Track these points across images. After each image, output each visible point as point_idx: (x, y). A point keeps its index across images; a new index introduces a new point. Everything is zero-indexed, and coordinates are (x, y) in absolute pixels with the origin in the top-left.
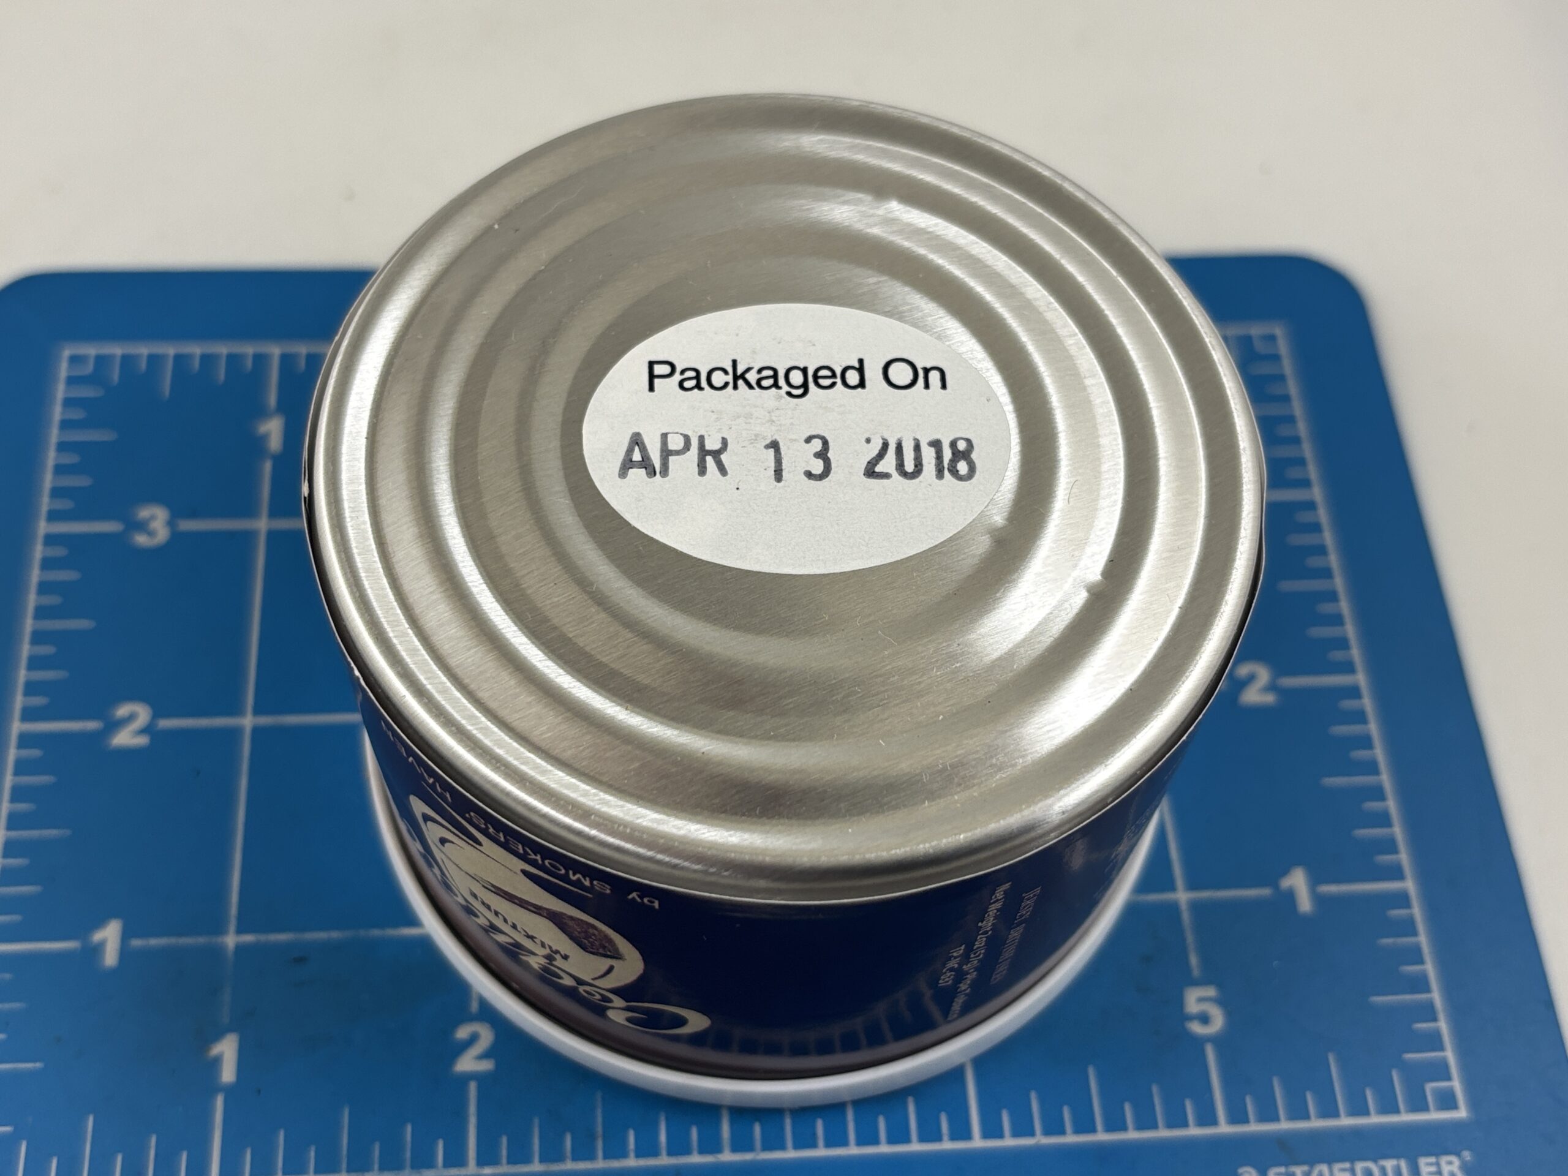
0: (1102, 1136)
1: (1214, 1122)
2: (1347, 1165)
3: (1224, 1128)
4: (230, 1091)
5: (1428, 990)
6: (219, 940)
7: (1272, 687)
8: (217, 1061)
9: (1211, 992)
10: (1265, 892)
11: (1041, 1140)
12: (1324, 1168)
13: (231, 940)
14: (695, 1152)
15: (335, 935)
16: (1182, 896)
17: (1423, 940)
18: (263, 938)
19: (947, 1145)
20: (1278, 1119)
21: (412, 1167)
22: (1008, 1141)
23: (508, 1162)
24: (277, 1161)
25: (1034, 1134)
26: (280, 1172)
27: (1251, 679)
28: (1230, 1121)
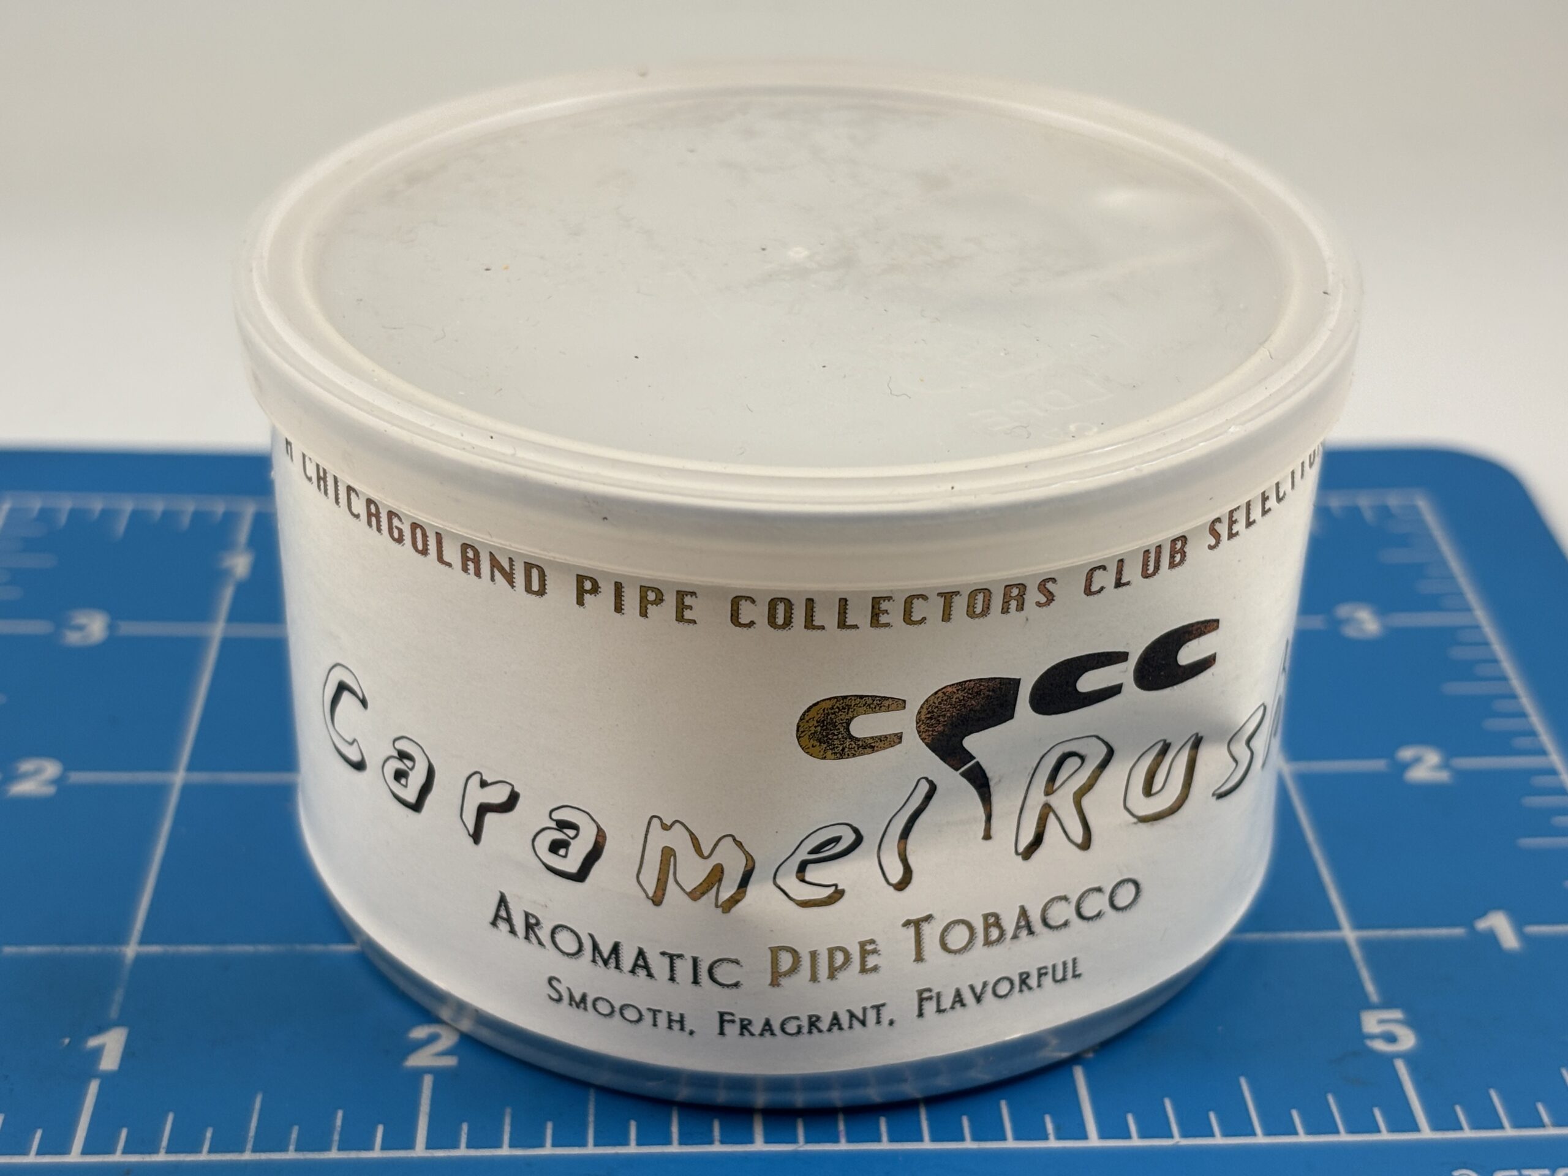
0: (1261, 1139)
1: (1416, 1129)
3: (1426, 1133)
4: (107, 1079)
6: (116, 949)
7: (1445, 765)
8: (98, 1052)
9: (1398, 1014)
10: (1457, 932)
11: (1178, 1140)
13: (131, 951)
14: (717, 1143)
15: (265, 948)
16: (1349, 934)
18: (171, 949)
19: (1053, 1143)
20: (1501, 1127)
21: (339, 1149)
22: (1136, 1142)
23: (468, 1147)
24: (161, 1140)
25: (1170, 1136)
26: (163, 1151)
27: (1417, 760)
28: (1435, 1127)
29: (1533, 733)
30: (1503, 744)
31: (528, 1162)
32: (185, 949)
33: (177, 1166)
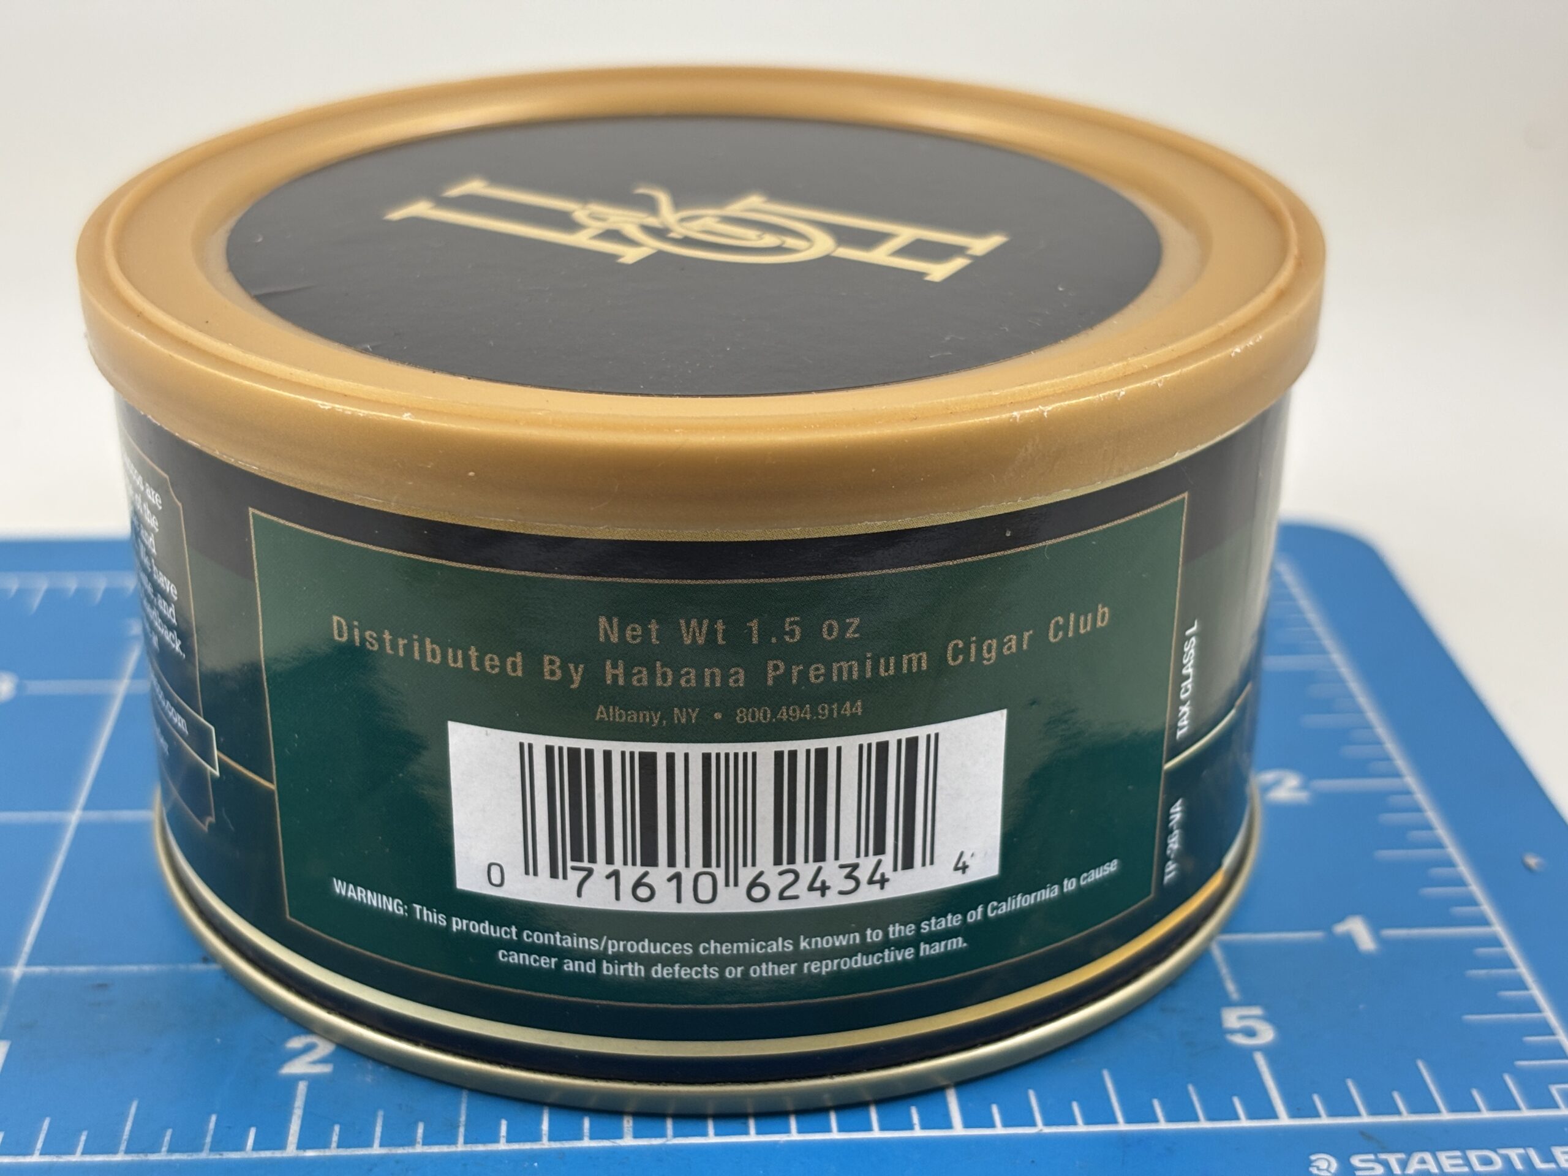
0: (1122, 1127)
1: (1275, 1116)
2: (1458, 1153)
3: (1284, 1120)
5: (1538, 1009)
6: (3, 970)
7: (1303, 788)
9: (1255, 1011)
10: (1316, 935)
11: (1043, 1129)
12: (1428, 1156)
13: (17, 971)
14: (587, 1139)
15: (147, 968)
17: (1523, 970)
18: (57, 969)
19: (918, 1133)
20: (1357, 1114)
21: (212, 1150)
22: (1000, 1130)
23: (338, 1147)
24: (36, 1143)
25: (1033, 1124)
26: (37, 1153)
27: (1277, 783)
28: (1293, 1115)
29: (1388, 759)
30: (1359, 769)
31: (399, 1160)
32: (70, 969)
33: (51, 1167)
